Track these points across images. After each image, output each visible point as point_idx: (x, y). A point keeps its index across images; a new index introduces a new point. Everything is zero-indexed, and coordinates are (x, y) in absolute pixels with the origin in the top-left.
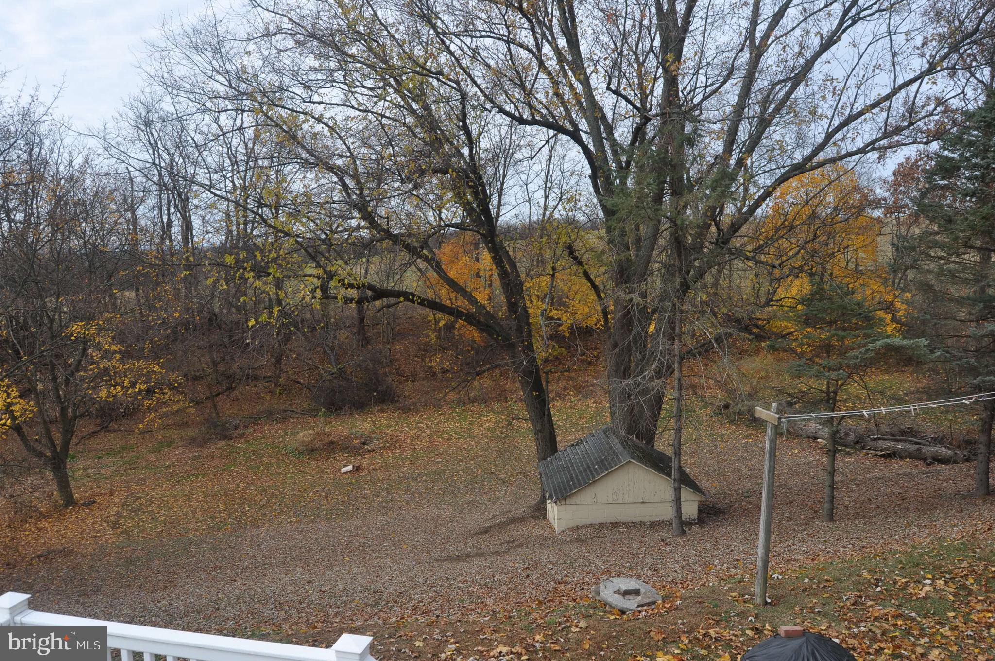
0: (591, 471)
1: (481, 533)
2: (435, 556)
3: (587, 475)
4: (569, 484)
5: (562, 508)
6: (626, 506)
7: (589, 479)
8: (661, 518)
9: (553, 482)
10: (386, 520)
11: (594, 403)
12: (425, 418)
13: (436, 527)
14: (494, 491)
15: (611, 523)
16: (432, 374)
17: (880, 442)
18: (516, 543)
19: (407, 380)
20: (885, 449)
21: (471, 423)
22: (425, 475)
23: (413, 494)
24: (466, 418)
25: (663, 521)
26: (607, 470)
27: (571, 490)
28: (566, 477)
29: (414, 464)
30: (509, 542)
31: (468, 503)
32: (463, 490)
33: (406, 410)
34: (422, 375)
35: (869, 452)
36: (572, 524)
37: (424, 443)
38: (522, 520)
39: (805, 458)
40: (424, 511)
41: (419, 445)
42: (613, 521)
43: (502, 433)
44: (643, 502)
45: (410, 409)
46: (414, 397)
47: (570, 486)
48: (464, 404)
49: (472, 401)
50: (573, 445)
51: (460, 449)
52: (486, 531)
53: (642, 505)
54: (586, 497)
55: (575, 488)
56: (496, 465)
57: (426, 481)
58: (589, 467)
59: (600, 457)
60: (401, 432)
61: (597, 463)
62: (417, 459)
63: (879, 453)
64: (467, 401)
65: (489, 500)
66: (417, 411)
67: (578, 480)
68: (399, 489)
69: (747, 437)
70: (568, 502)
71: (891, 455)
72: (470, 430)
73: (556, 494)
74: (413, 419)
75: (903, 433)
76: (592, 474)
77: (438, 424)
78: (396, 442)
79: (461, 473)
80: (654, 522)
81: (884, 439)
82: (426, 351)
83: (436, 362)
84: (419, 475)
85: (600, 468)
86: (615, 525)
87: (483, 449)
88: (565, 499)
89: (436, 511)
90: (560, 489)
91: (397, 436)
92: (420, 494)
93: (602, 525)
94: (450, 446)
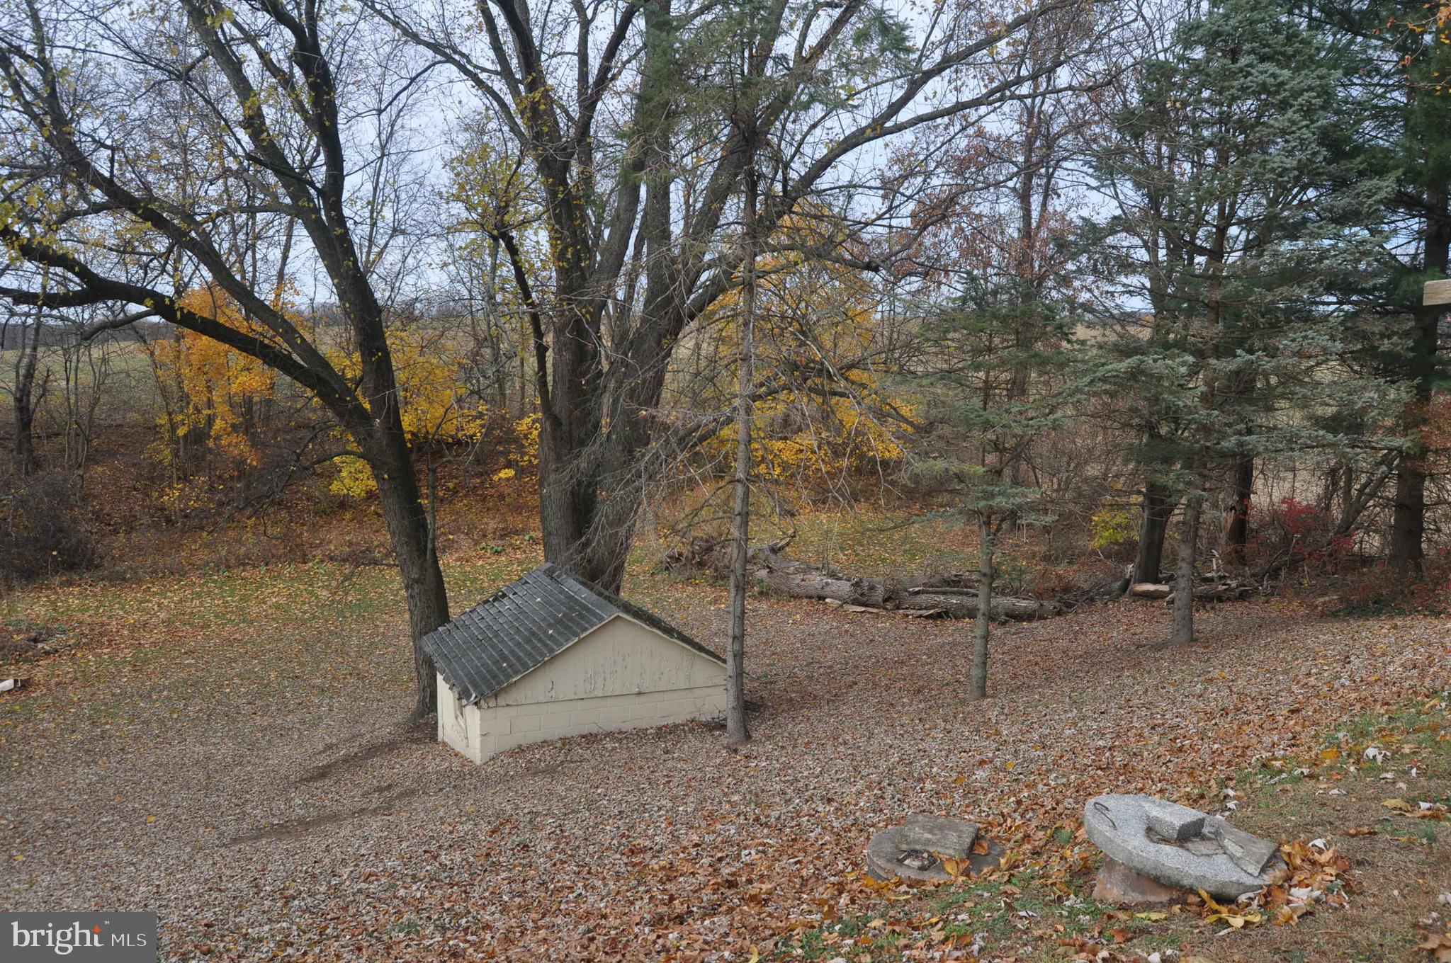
0: (540, 640)
1: (313, 779)
2: (230, 830)
3: (534, 647)
4: (500, 668)
5: (491, 713)
6: (609, 702)
7: (543, 655)
8: (670, 721)
9: (464, 668)
10: (96, 774)
11: (457, 560)
12: (155, 594)
13: (209, 778)
14: (308, 707)
15: (583, 737)
16: (165, 519)
17: (924, 597)
18: (399, 790)
19: (116, 532)
20: (933, 607)
21: (244, 599)
22: (168, 688)
23: (147, 723)
24: (233, 590)
25: (676, 726)
26: (576, 634)
27: (508, 677)
28: (491, 656)
29: (141, 671)
30: (380, 790)
31: (263, 729)
32: (247, 709)
33: (118, 579)
34: (146, 520)
35: (908, 612)
36: (511, 744)
37: (158, 635)
38: (391, 746)
39: (817, 625)
40: (174, 751)
41: (147, 639)
42: (585, 733)
43: (305, 613)
44: (639, 694)
45: (124, 579)
46: (132, 559)
47: (503, 670)
48: (228, 567)
49: (242, 563)
50: (487, 602)
51: (230, 642)
52: (323, 773)
53: (637, 699)
54: (536, 688)
55: (517, 673)
56: (301, 664)
57: (167, 697)
58: (534, 634)
59: (554, 617)
60: (110, 617)
61: (550, 626)
62: (146, 661)
63: (925, 613)
64: (233, 561)
65: (303, 722)
66: (140, 581)
67: (519, 659)
68: (114, 715)
69: (715, 601)
70: (501, 701)
71: (941, 615)
72: (242, 609)
73: (476, 687)
74: (131, 597)
75: (948, 582)
76: (546, 645)
77: (181, 601)
78: (101, 634)
79: (236, 680)
80: (660, 729)
81: (928, 592)
82: (154, 477)
83: (173, 496)
84: (153, 689)
85: (560, 633)
86: (591, 739)
87: (271, 639)
88: (496, 696)
89: (200, 749)
90: (483, 678)
91: (103, 625)
92: (161, 722)
93: (566, 741)
94: (207, 638)
